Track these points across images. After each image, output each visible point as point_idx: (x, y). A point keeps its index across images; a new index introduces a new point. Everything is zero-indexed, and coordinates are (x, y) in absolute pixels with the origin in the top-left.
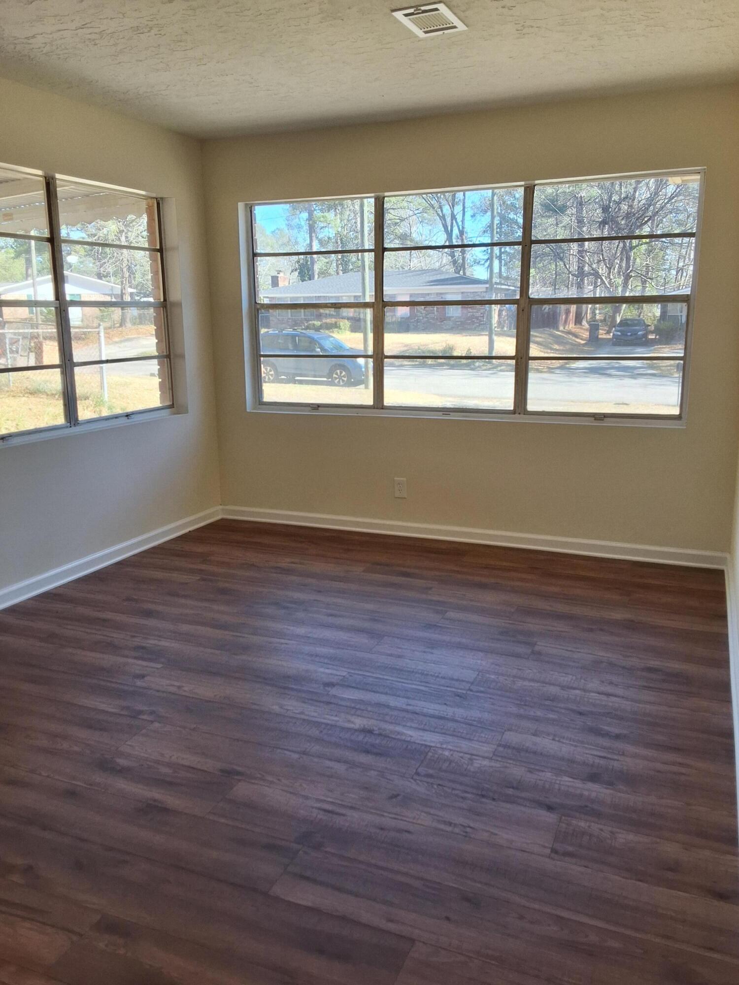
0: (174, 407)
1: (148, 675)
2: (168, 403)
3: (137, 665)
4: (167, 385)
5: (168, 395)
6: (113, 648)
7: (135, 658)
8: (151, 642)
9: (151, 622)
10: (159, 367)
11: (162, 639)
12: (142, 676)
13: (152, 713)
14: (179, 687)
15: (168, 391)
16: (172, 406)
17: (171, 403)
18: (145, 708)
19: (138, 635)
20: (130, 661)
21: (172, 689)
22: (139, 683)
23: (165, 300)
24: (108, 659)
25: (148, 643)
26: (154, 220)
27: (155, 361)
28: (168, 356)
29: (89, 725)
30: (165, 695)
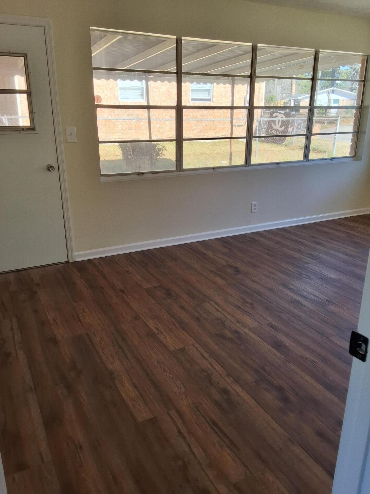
0: (355, 157)
1: (310, 264)
2: (353, 155)
3: (308, 260)
4: (354, 146)
5: (354, 151)
6: (300, 251)
7: (307, 257)
8: (315, 253)
9: (319, 247)
10: (352, 137)
11: (321, 254)
12: (308, 264)
13: (307, 276)
14: (321, 271)
15: (354, 149)
16: (354, 157)
17: (354, 155)
18: (305, 274)
19: (311, 250)
20: (305, 257)
21: (318, 270)
22: (306, 265)
23: (361, 105)
24: (297, 255)
25: (315, 254)
26: (364, 66)
27: (351, 135)
28: (357, 132)
29: (283, 273)
30: (314, 271)
